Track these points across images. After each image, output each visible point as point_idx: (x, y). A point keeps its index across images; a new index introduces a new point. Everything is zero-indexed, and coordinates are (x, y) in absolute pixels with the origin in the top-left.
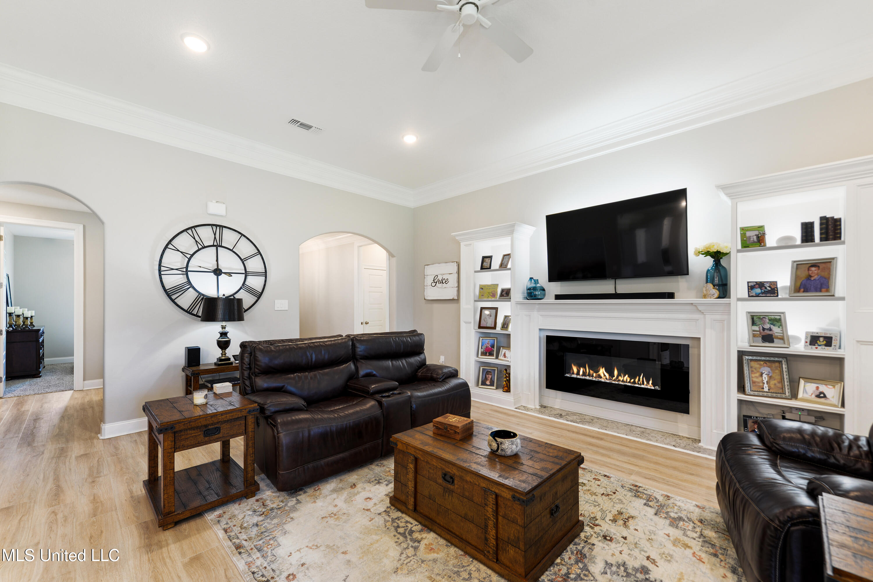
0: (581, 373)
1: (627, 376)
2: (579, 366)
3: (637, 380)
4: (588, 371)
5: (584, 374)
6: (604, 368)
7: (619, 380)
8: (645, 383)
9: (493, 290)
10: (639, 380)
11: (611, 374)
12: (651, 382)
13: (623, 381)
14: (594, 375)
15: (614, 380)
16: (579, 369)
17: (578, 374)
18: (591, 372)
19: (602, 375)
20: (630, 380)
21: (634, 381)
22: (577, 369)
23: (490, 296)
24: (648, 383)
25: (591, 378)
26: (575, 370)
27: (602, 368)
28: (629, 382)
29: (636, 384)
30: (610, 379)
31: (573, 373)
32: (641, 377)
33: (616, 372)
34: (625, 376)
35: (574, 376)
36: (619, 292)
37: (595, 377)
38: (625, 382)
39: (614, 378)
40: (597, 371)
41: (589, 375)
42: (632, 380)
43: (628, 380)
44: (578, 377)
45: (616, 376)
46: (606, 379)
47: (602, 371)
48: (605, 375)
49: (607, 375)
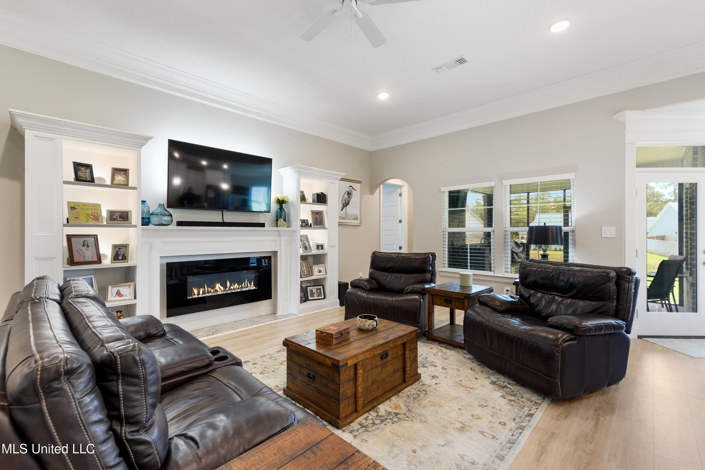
0: (201, 292)
1: (236, 284)
2: (199, 288)
3: (243, 285)
4: (206, 289)
5: (204, 293)
6: (219, 284)
7: (231, 289)
8: (249, 285)
9: (93, 211)
10: (245, 285)
11: (225, 286)
12: (252, 284)
13: (234, 289)
14: (212, 291)
15: (228, 290)
16: (199, 290)
17: (199, 294)
18: (209, 289)
19: (218, 289)
20: (239, 286)
21: (242, 287)
22: (198, 291)
23: (91, 220)
24: (251, 285)
25: (210, 294)
26: (196, 291)
27: (218, 284)
28: (238, 288)
29: (243, 288)
30: (224, 291)
31: (194, 295)
32: (246, 282)
33: (228, 284)
34: (235, 284)
35: (196, 296)
36: (226, 221)
37: (213, 293)
38: (235, 289)
39: (227, 289)
40: (214, 287)
41: (208, 292)
42: (240, 286)
43: (237, 287)
44: (200, 296)
45: (228, 287)
46: (222, 291)
47: (218, 286)
48: (220, 289)
49: (222, 288)
